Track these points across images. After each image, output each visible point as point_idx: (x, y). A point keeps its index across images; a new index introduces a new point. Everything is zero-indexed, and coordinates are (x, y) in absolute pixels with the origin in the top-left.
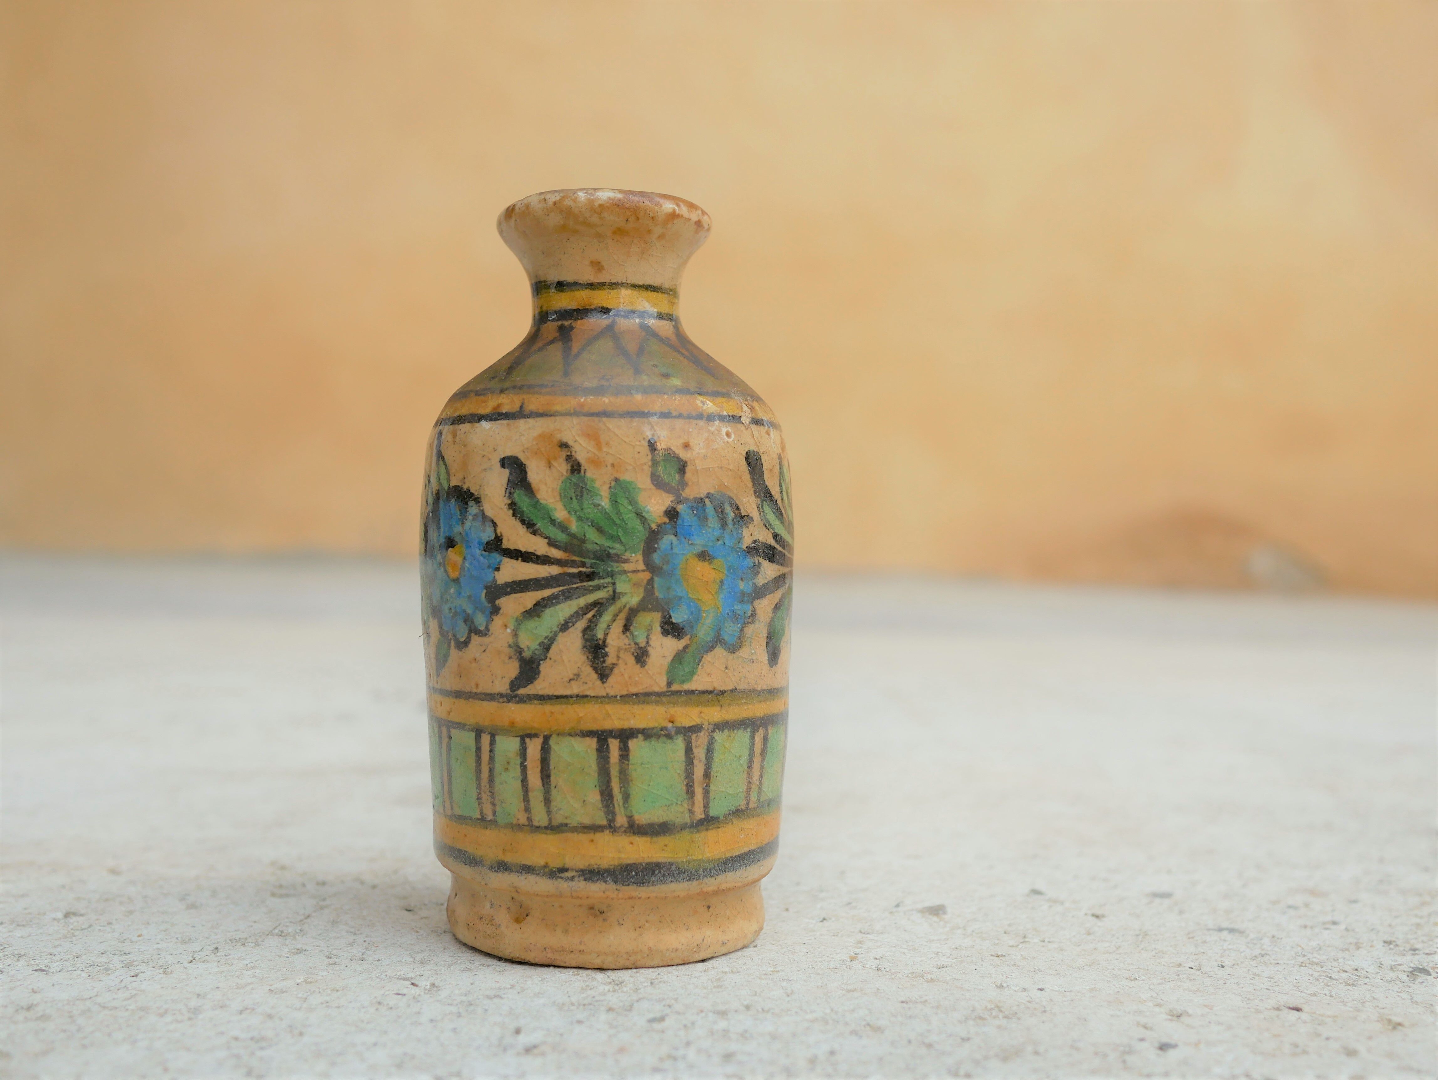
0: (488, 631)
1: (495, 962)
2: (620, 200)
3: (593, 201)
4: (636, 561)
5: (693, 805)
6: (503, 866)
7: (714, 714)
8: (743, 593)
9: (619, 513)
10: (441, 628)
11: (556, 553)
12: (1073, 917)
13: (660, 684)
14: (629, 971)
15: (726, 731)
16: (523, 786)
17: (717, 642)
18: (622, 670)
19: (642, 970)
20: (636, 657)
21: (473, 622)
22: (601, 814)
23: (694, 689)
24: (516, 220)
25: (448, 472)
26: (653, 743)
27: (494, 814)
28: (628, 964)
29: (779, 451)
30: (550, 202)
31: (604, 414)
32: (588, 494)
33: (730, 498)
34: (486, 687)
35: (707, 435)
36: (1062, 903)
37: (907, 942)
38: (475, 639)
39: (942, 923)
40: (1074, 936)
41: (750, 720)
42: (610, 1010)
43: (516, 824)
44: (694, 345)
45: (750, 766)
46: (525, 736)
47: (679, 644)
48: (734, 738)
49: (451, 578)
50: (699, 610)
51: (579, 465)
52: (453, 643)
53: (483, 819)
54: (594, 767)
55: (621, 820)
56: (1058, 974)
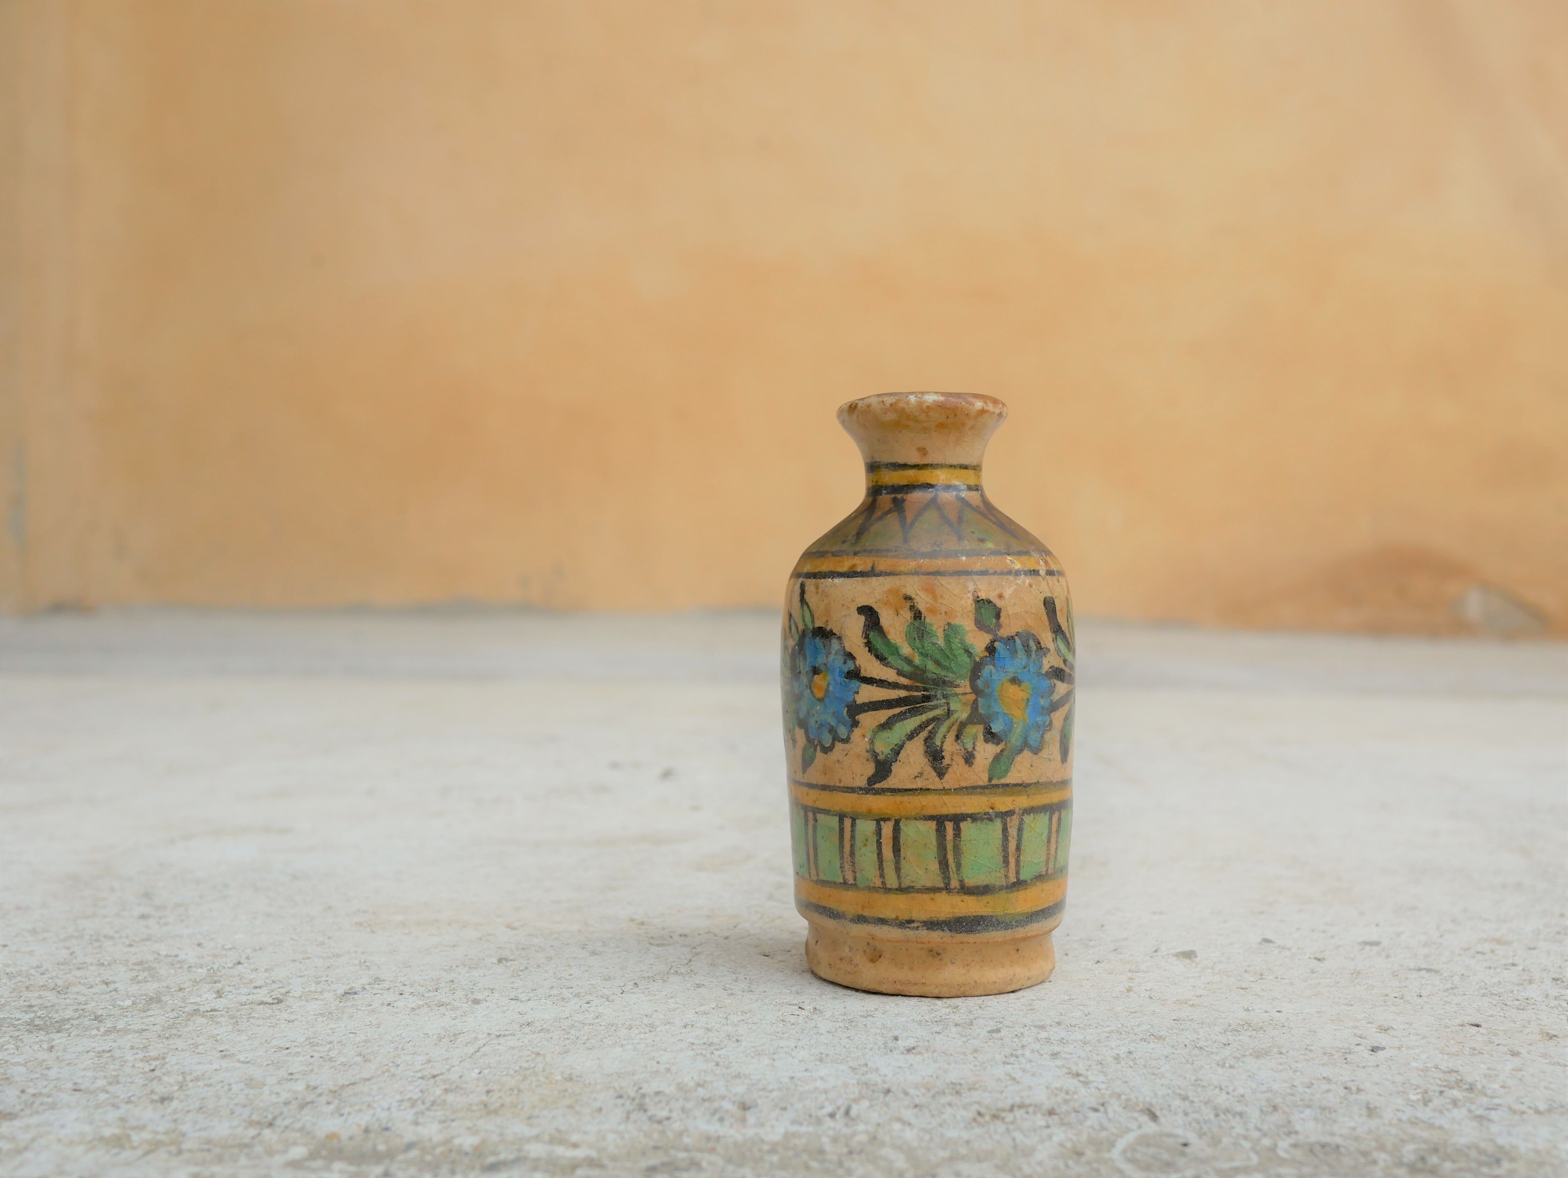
0: (850, 739)
1: (853, 992)
2: (942, 402)
3: (922, 403)
4: (964, 686)
5: (1008, 871)
6: (861, 919)
7: (1022, 801)
8: (1043, 708)
9: (951, 650)
10: (807, 736)
11: (903, 681)
12: (1299, 959)
13: (984, 780)
14: (960, 999)
15: (1032, 814)
16: (878, 858)
17: (1025, 746)
18: (955, 769)
19: (969, 998)
20: (965, 759)
21: (836, 732)
22: (940, 878)
23: (1008, 783)
24: (858, 416)
25: (812, 616)
26: (978, 824)
27: (855, 879)
28: (959, 993)
29: (1066, 594)
30: (888, 403)
31: (938, 573)
32: (927, 635)
33: (1033, 635)
34: (847, 782)
35: (1015, 587)
36: (1290, 949)
37: (1168, 978)
38: (839, 746)
39: (1194, 965)
40: (1301, 974)
41: (1049, 806)
42: (956, 1025)
43: (873, 887)
44: (996, 509)
45: (1049, 841)
46: (880, 820)
47: (998, 749)
48: (1038, 820)
49: (817, 697)
50: (1012, 722)
51: (920, 613)
52: (818, 748)
53: (845, 883)
54: (934, 843)
55: (954, 884)
56: (1291, 1001)
